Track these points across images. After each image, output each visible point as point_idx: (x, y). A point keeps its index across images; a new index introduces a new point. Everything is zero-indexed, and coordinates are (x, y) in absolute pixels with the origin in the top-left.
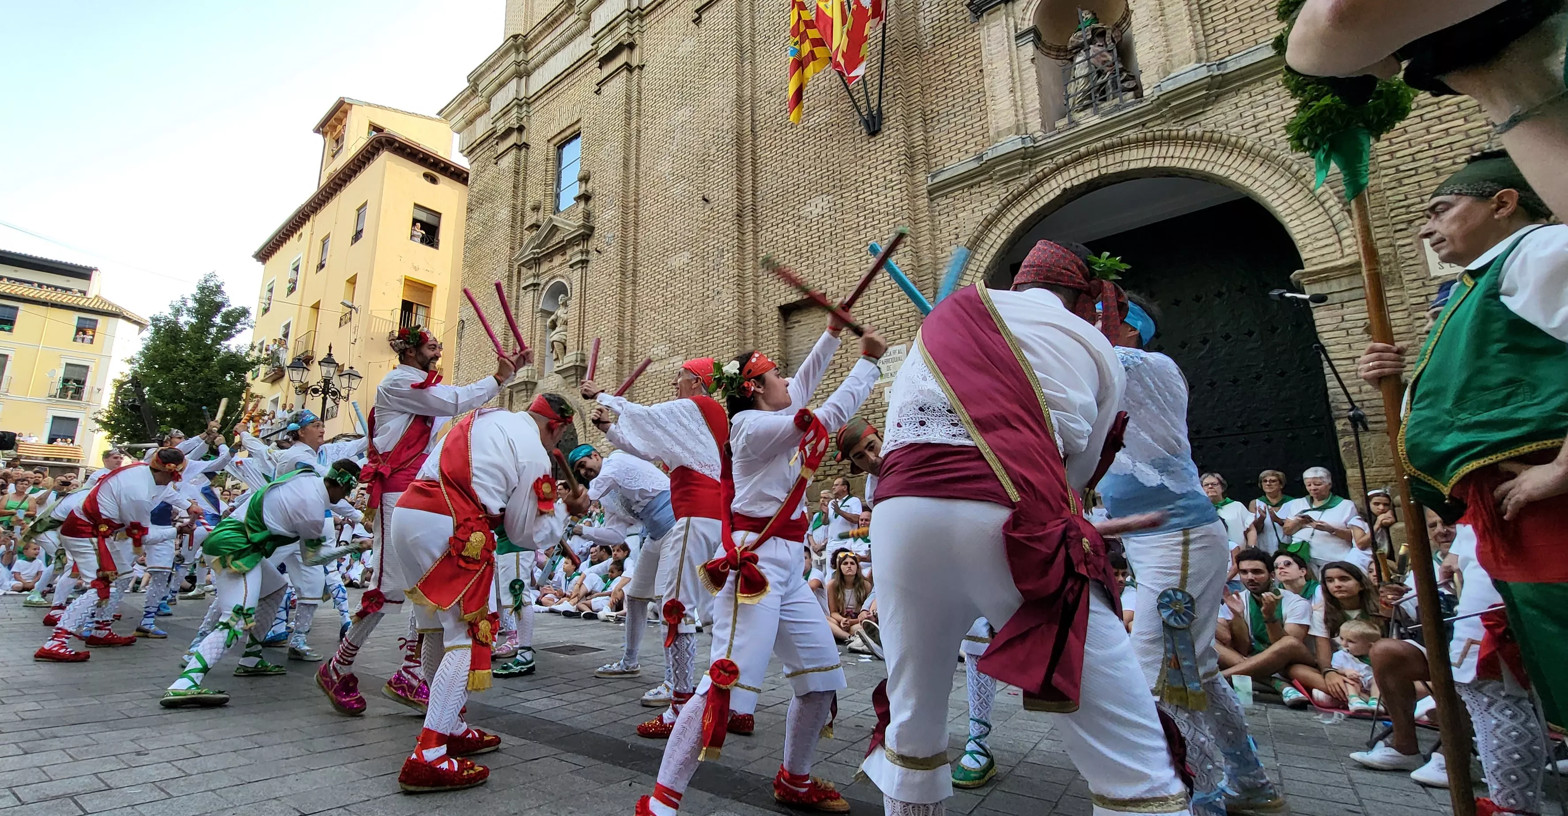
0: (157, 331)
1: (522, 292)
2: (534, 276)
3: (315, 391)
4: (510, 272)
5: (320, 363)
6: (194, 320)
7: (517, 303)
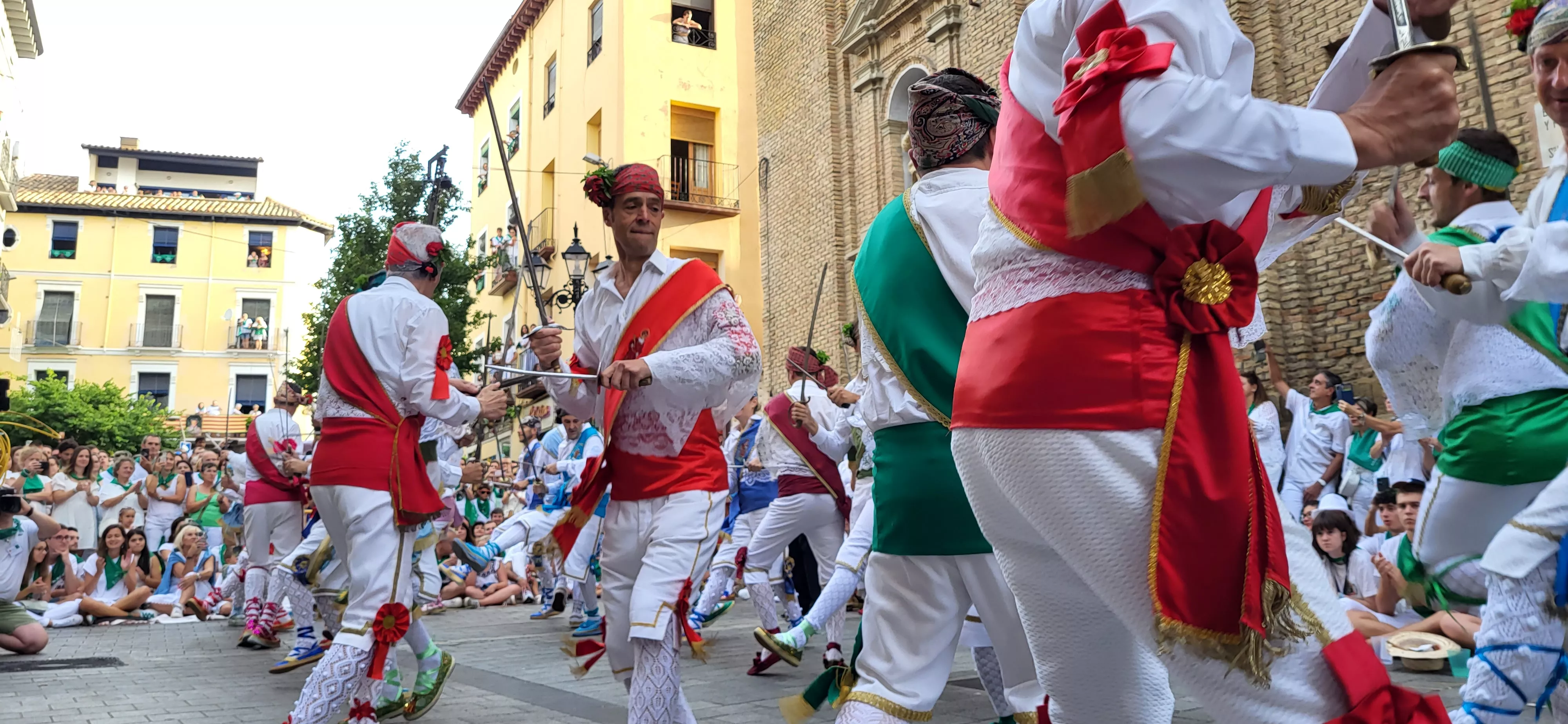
0: (347, 237)
1: (855, 96)
2: (872, 66)
3: (563, 299)
4: (832, 66)
5: (564, 255)
6: (390, 214)
7: (849, 116)
